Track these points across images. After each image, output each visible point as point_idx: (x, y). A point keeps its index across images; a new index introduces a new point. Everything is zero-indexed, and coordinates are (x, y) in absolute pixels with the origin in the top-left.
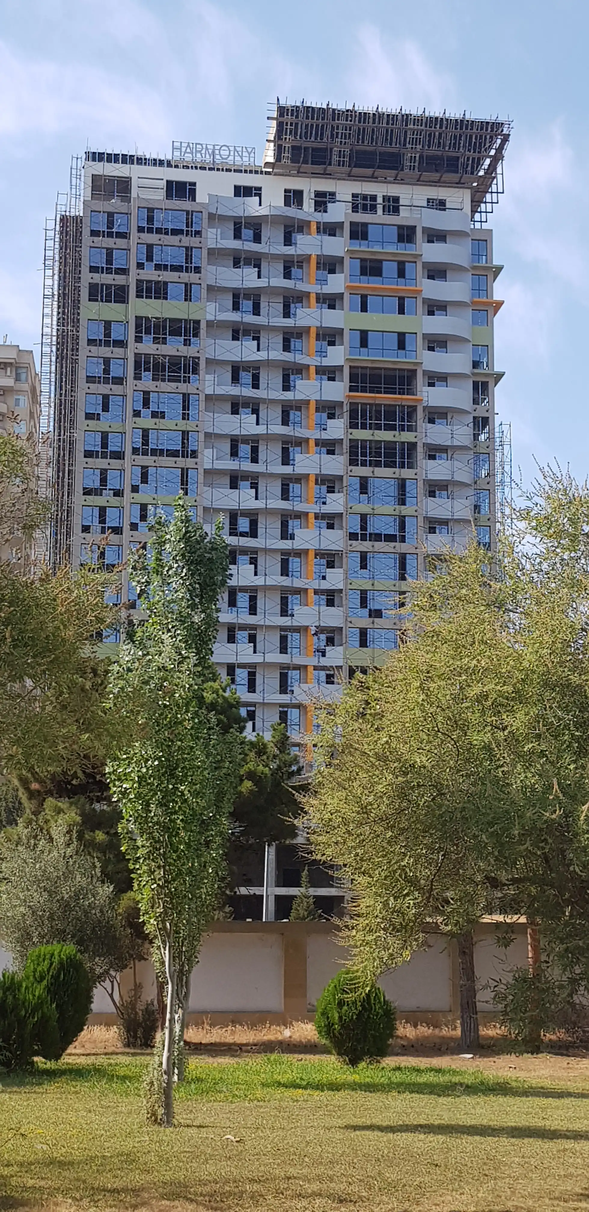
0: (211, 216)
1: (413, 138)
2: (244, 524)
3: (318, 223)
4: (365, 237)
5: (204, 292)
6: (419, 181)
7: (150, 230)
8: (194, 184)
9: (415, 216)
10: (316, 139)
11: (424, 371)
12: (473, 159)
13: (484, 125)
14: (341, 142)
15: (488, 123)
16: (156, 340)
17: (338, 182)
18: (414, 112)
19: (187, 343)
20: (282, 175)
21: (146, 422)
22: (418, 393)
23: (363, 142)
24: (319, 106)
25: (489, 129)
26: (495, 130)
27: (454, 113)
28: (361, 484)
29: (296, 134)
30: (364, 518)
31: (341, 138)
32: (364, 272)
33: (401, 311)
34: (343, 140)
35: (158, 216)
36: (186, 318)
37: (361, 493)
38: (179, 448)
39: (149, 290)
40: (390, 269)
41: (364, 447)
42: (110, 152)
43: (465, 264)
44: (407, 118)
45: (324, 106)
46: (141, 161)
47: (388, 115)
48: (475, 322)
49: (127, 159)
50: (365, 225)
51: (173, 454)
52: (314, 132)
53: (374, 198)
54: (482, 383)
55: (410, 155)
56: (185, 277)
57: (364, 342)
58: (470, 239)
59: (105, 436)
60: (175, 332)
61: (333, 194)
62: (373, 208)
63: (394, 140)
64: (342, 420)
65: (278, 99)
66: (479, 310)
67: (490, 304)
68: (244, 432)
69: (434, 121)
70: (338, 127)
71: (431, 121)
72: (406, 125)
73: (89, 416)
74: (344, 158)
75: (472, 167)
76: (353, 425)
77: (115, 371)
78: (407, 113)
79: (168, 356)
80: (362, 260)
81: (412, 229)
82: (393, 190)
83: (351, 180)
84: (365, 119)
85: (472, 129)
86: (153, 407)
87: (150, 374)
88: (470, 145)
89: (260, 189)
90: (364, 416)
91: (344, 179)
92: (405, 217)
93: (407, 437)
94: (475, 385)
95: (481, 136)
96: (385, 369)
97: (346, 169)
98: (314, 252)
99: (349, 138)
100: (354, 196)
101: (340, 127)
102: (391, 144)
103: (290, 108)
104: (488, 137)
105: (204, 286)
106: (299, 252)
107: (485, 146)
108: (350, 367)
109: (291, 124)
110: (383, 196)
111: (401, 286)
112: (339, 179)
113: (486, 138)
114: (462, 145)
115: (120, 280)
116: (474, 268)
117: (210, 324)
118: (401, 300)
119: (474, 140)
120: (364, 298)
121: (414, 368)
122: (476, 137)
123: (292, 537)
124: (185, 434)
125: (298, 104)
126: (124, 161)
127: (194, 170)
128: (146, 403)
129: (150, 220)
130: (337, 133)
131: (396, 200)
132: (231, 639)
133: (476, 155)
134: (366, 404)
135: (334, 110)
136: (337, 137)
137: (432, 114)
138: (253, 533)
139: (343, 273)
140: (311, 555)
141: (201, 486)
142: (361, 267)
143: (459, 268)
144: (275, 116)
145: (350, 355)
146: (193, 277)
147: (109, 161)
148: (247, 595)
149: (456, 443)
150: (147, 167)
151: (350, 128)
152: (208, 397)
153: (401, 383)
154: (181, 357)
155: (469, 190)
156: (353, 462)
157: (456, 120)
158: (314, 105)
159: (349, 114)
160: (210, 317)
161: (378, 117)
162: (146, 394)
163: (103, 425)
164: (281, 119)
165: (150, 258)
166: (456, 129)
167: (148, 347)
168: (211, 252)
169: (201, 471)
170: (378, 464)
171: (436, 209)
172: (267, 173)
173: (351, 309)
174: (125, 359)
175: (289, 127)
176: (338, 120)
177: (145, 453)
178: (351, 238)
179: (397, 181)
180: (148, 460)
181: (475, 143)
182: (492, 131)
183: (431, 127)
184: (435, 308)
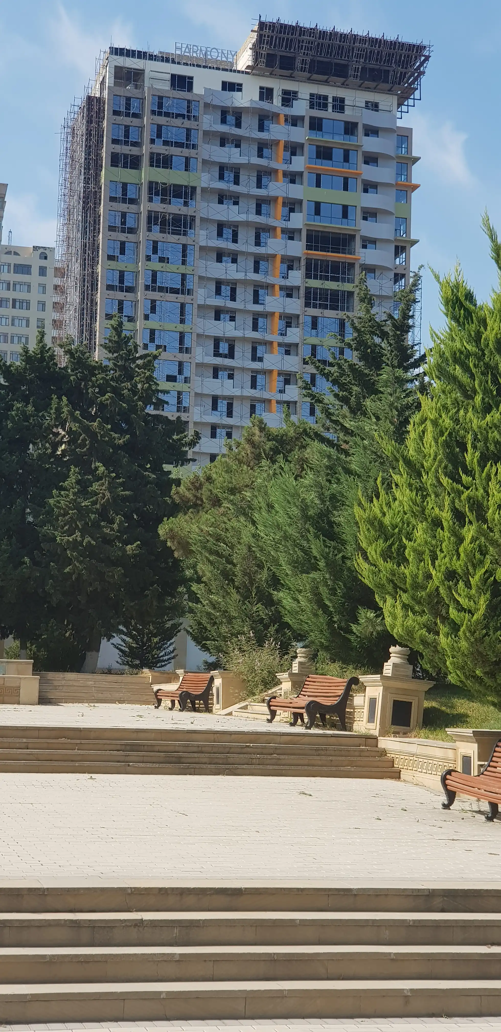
0: (207, 105)
1: (358, 54)
2: (224, 348)
3: (286, 116)
4: (320, 128)
5: (200, 165)
6: (360, 87)
7: (160, 114)
8: (191, 78)
9: (357, 114)
10: (286, 49)
11: (361, 236)
12: (401, 73)
13: (411, 47)
14: (304, 53)
15: (414, 45)
16: (163, 201)
17: (300, 83)
18: (360, 34)
19: (186, 204)
20: (259, 75)
21: (156, 265)
22: (356, 253)
23: (321, 54)
24: (290, 24)
25: (415, 51)
26: (419, 51)
27: (391, 36)
28: (313, 321)
29: (271, 44)
30: (314, 347)
31: (305, 50)
32: (319, 156)
33: (346, 188)
34: (306, 52)
35: (166, 103)
36: (186, 184)
37: (312, 329)
38: (179, 287)
39: (158, 161)
40: (338, 154)
41: (315, 294)
42: (128, 48)
43: (393, 155)
45: (294, 24)
46: (152, 57)
47: (341, 35)
48: (398, 200)
49: (141, 55)
50: (321, 119)
51: (174, 291)
52: (284, 44)
53: (326, 98)
54: (402, 247)
55: (354, 66)
56: (186, 152)
57: (317, 211)
58: (396, 134)
59: (122, 274)
60: (178, 195)
61: (296, 93)
62: (325, 106)
63: (344, 54)
64: (300, 271)
65: (260, 17)
66: (401, 190)
67: (409, 186)
68: (229, 277)
69: (374, 42)
70: (303, 41)
71: (373, 41)
72: (354, 43)
73: (111, 258)
74: (305, 65)
76: (308, 276)
77: (130, 223)
78: (356, 33)
79: (172, 214)
80: (318, 147)
81: (355, 125)
82: (341, 93)
83: (309, 83)
84: (323, 37)
85: (402, 50)
86: (160, 254)
87: (158, 228)
88: (400, 62)
89: (241, 85)
90: (316, 270)
91: (305, 82)
92: (349, 114)
93: (348, 287)
94: (397, 248)
95: (408, 55)
96: (332, 233)
97: (306, 74)
98: (283, 138)
99: (311, 50)
100: (312, 95)
101: (305, 41)
102: (341, 57)
103: (268, 24)
104: (413, 57)
105: (200, 160)
106: (273, 138)
107: (410, 63)
108: (307, 230)
109: (268, 37)
110: (333, 97)
111: (345, 170)
112: (301, 81)
113: (412, 56)
114: (393, 61)
115: (135, 151)
116: (398, 157)
117: (204, 190)
118: (346, 180)
119: (403, 58)
120: (318, 177)
121: (353, 233)
122: (405, 56)
123: (261, 360)
124: (184, 276)
125: (275, 21)
126: (139, 57)
127: (192, 67)
128: (155, 251)
129: (160, 105)
130: (302, 46)
131: (342, 100)
132: (213, 435)
133: (404, 70)
134: (318, 260)
135: (301, 28)
136: (302, 49)
137: (374, 36)
138: (231, 355)
139: (303, 155)
140: (275, 374)
141: (195, 317)
142: (317, 152)
143: (388, 157)
144: (256, 30)
145: (308, 220)
146: (192, 153)
147: (128, 55)
148: (225, 402)
149: (384, 294)
150: (156, 62)
151: (312, 43)
152: (201, 248)
153: (345, 245)
154: (181, 215)
155: (396, 97)
156: (307, 305)
157: (391, 42)
158: (286, 23)
159: (312, 32)
160: (204, 185)
161: (333, 35)
162: (155, 243)
163: (120, 265)
164: (261, 32)
165: (159, 136)
166: (390, 49)
167: (158, 206)
168: (206, 133)
169: (195, 306)
170: (325, 307)
171: (373, 110)
172: (247, 73)
173: (309, 185)
174: (139, 214)
175: (266, 38)
176: (303, 35)
177: (154, 290)
178: (310, 129)
179: (344, 85)
180: (156, 295)
181: (404, 61)
182: (417, 52)
183: (372, 46)
184: (369, 187)
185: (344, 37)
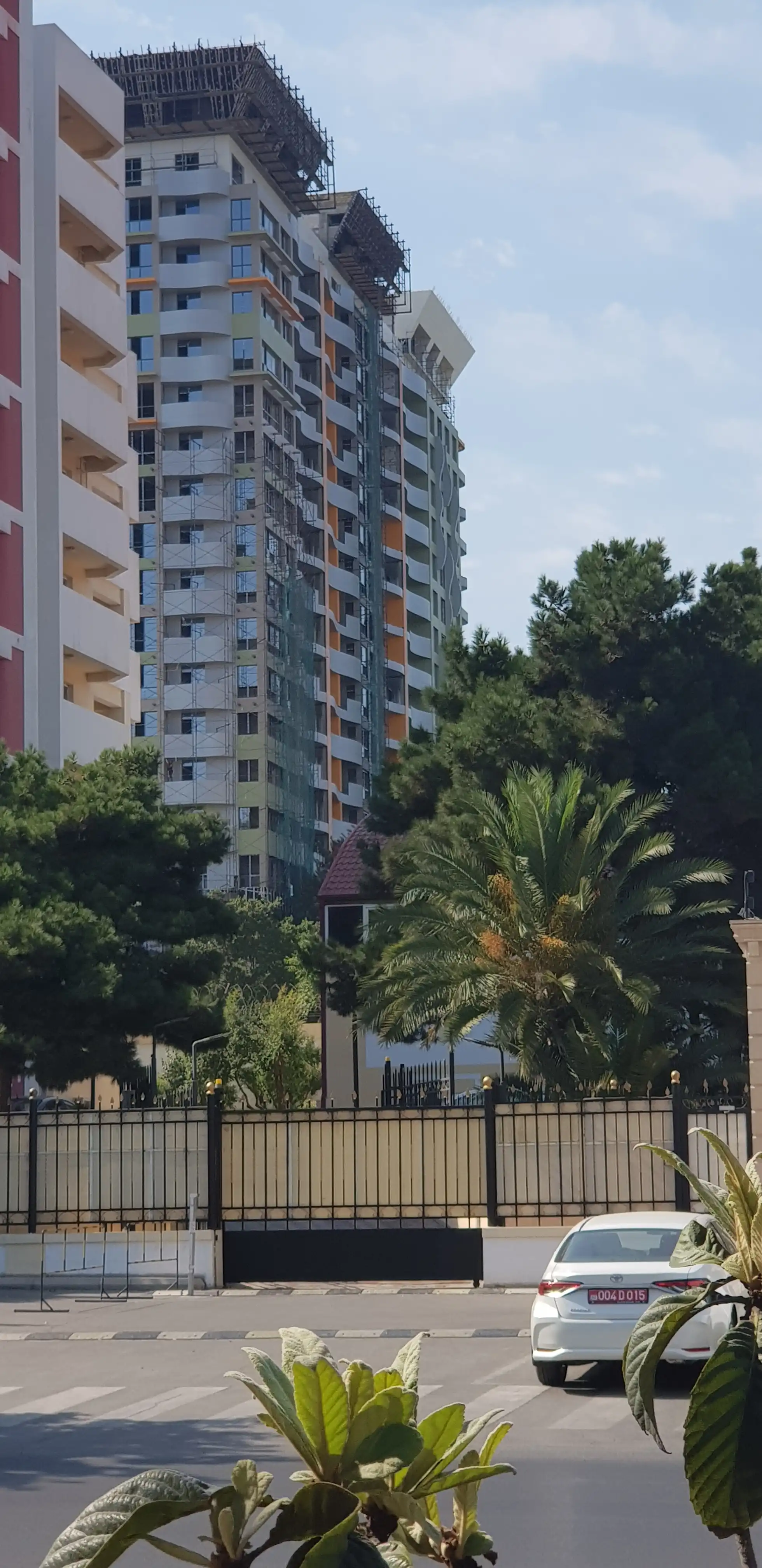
1: (145, 84)
9: (156, 182)
11: (163, 384)
12: (225, 97)
15: (232, 50)
22: (157, 413)
25: (236, 57)
26: (243, 56)
27: (187, 45)
33: (135, 310)
43: (221, 236)
44: (132, 61)
48: (237, 310)
54: (247, 387)
55: (146, 105)
58: (228, 200)
66: (241, 293)
67: (253, 283)
69: (164, 59)
71: (162, 59)
72: (133, 70)
75: (226, 108)
78: (131, 54)
81: (149, 201)
85: (214, 61)
88: (216, 80)
92: (144, 186)
93: (143, 471)
94: (237, 391)
95: (228, 68)
104: (237, 66)
107: (235, 77)
111: (134, 278)
113: (234, 68)
114: (206, 82)
116: (235, 237)
118: (135, 294)
119: (220, 74)
121: (150, 381)
122: (222, 69)
131: (138, 163)
133: (228, 92)
137: (161, 51)
155: (228, 137)
157: (192, 53)
181: (223, 78)
182: (239, 59)
183: (163, 67)
184: (183, 298)
185: (115, 64)
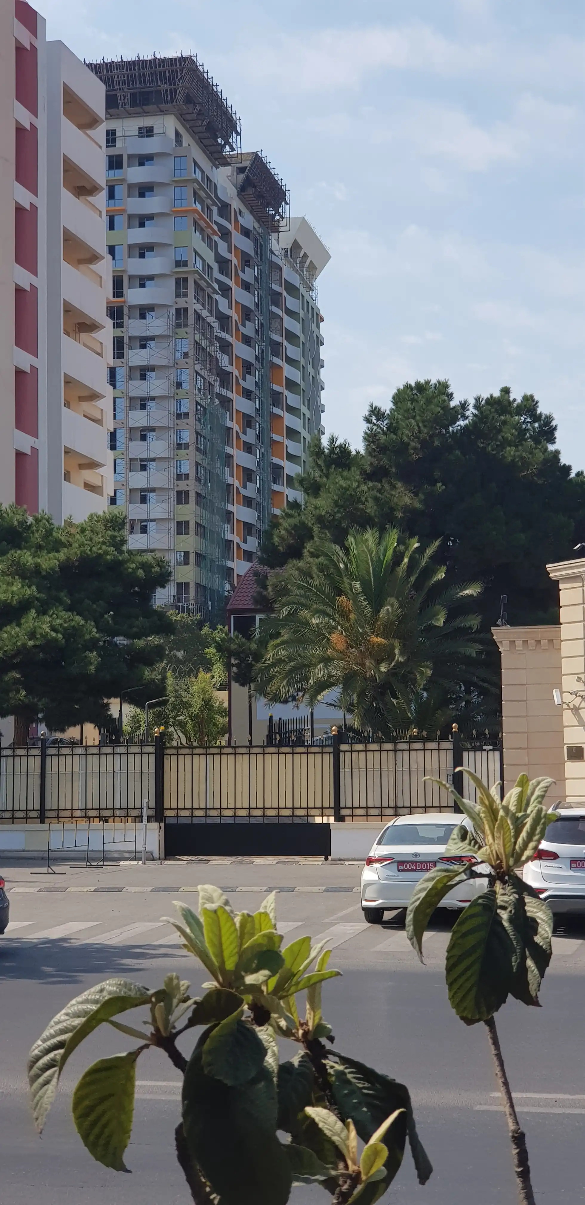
6: (130, 115)
11: (130, 276)
12: (170, 90)
13: (173, 61)
15: (176, 59)
22: (126, 295)
26: (183, 63)
43: (167, 181)
44: (111, 66)
54: (184, 278)
55: (122, 94)
58: (172, 158)
67: (188, 211)
69: (131, 65)
75: (172, 97)
81: (120, 157)
82: (110, 125)
88: (165, 78)
94: (176, 281)
95: (173, 71)
104: (178, 70)
107: (177, 77)
110: (106, 131)
111: (110, 208)
116: (175, 182)
121: (120, 274)
131: (114, 132)
133: (173, 87)
143: (162, 184)
166: (151, 68)
179: (115, 117)
181: (169, 77)
182: (180, 65)
183: (131, 70)
184: (142, 221)
